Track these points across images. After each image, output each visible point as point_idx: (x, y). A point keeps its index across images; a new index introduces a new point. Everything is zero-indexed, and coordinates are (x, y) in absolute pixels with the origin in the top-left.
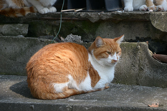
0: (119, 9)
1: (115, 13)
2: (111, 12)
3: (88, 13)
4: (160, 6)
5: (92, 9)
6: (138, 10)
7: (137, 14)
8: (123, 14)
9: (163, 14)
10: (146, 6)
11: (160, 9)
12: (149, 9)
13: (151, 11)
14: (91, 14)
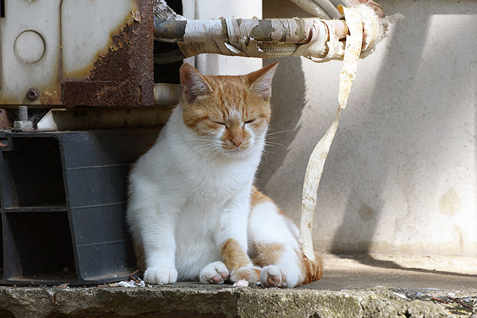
0: (125, 274)
1: (113, 288)
2: (95, 284)
3: (10, 290)
4: (274, 269)
5: (25, 275)
6: (196, 280)
7: (192, 296)
8: (140, 292)
9: (284, 299)
10: (222, 267)
11: (271, 277)
12: (233, 279)
13: (243, 283)
14: (22, 293)
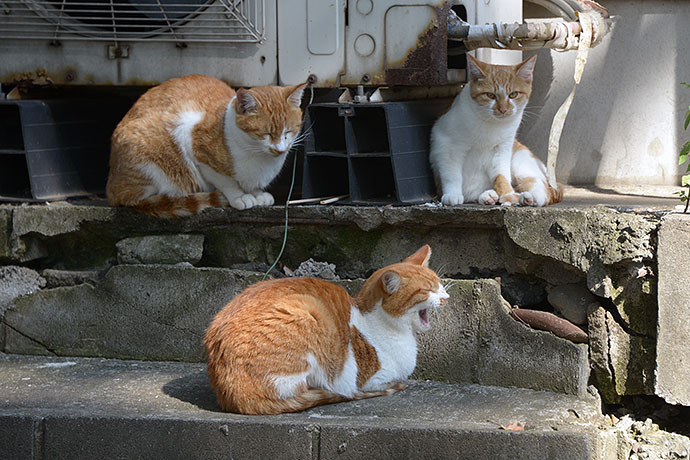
0: (431, 199)
1: (421, 207)
2: (410, 205)
3: (355, 208)
4: (528, 194)
5: (363, 199)
6: (477, 202)
7: (474, 212)
8: (439, 210)
9: (535, 214)
10: (493, 193)
11: (526, 199)
12: (500, 201)
13: (508, 204)
14: (362, 210)
